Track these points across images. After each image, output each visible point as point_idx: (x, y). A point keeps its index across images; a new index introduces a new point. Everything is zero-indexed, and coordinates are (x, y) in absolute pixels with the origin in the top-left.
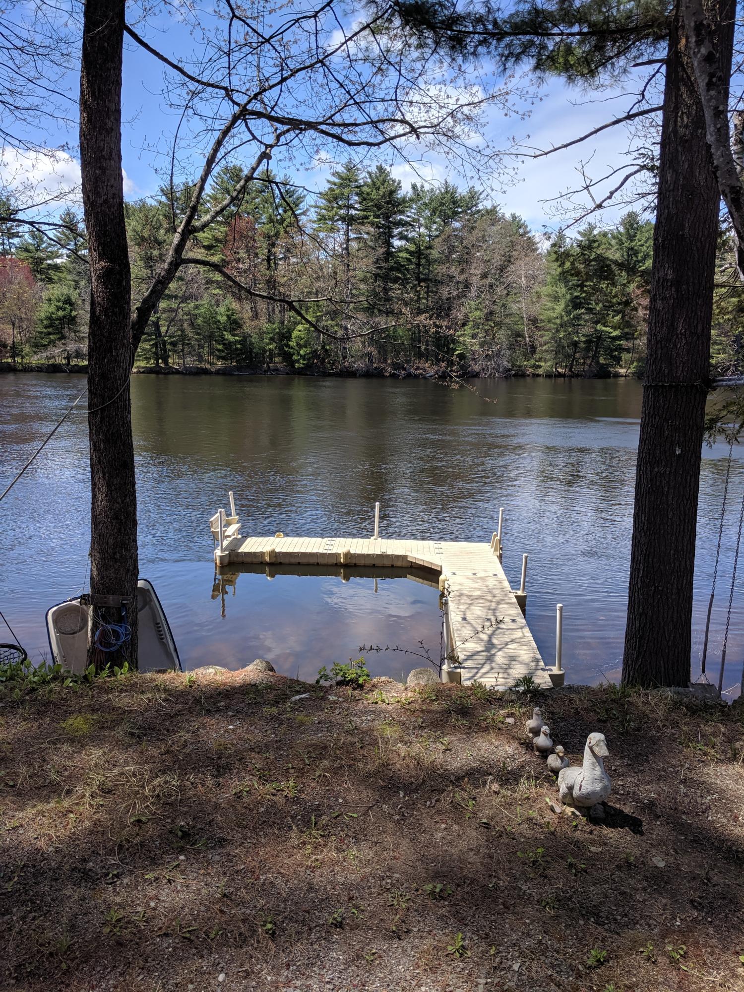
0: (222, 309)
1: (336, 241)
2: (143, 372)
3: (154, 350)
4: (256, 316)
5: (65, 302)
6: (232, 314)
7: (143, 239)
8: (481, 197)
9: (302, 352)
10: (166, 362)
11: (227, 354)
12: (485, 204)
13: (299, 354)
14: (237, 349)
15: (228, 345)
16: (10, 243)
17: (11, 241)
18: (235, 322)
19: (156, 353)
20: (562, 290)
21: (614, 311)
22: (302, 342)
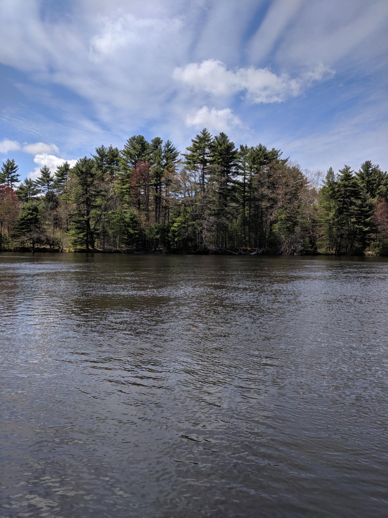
0: (128, 215)
1: (195, 177)
2: (78, 252)
3: (85, 238)
4: (148, 219)
5: (33, 210)
6: (134, 218)
7: (82, 172)
8: (279, 154)
9: (176, 240)
10: (93, 246)
11: (130, 241)
12: (282, 158)
13: (174, 241)
14: (136, 238)
15: (130, 236)
16: (12, 185)
17: (12, 183)
18: (136, 222)
19: (86, 241)
20: (333, 204)
21: (364, 216)
22: (176, 234)
